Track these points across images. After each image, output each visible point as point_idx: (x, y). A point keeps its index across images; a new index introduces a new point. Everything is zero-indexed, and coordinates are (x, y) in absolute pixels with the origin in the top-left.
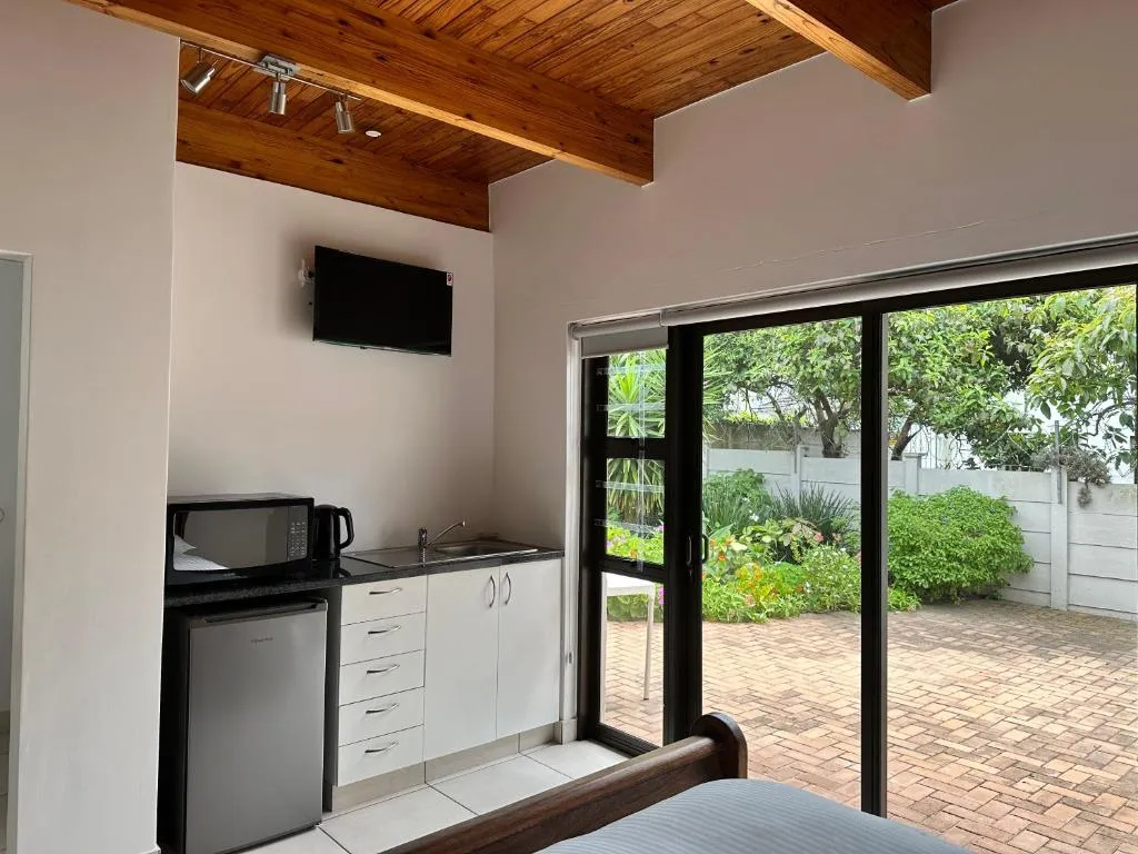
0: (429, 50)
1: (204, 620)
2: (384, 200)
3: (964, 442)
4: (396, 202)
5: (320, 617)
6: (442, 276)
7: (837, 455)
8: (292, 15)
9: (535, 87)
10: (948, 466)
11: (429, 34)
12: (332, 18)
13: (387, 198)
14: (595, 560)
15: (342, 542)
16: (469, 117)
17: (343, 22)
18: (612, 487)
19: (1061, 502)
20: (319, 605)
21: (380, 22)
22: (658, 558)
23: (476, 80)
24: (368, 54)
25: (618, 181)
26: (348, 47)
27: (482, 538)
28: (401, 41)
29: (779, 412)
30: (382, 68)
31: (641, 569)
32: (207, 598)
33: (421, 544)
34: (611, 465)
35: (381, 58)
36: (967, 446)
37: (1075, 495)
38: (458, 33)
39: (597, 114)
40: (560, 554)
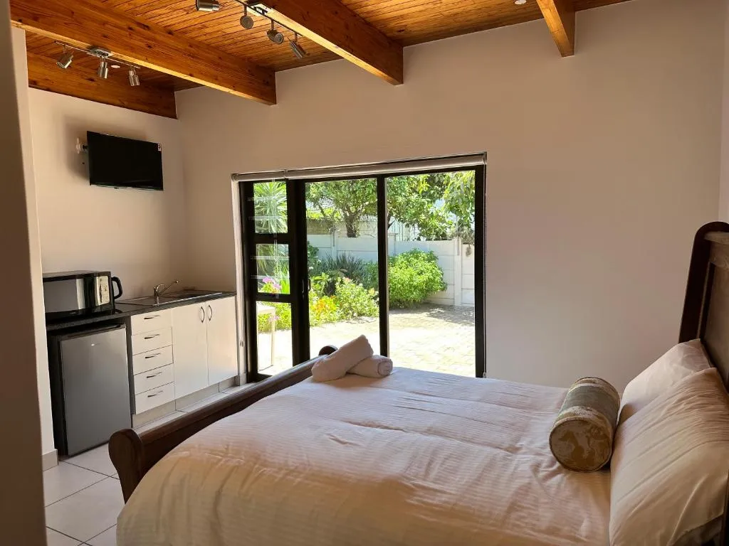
0: (171, 41)
1: (67, 336)
2: (118, 102)
3: (417, 228)
4: (125, 103)
5: (123, 331)
6: (155, 146)
7: (354, 236)
8: (107, 26)
9: (220, 58)
10: (408, 239)
11: (170, 33)
12: (125, 27)
13: (120, 100)
14: (252, 295)
15: (115, 295)
16: (191, 75)
17: (130, 29)
18: (260, 258)
19: (458, 255)
20: (122, 326)
21: (147, 27)
22: (287, 291)
23: (193, 56)
24: (143, 45)
25: (260, 104)
26: (132, 41)
27: (186, 290)
28: (158, 37)
29: (322, 212)
30: (150, 51)
31: (277, 297)
32: (66, 325)
33: (156, 294)
34: (259, 247)
35: (149, 47)
36: (418, 231)
37: (465, 251)
38: (185, 33)
39: (249, 71)
40: (234, 294)
